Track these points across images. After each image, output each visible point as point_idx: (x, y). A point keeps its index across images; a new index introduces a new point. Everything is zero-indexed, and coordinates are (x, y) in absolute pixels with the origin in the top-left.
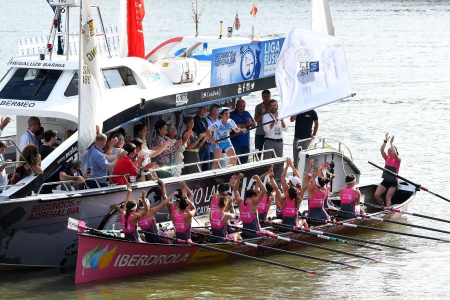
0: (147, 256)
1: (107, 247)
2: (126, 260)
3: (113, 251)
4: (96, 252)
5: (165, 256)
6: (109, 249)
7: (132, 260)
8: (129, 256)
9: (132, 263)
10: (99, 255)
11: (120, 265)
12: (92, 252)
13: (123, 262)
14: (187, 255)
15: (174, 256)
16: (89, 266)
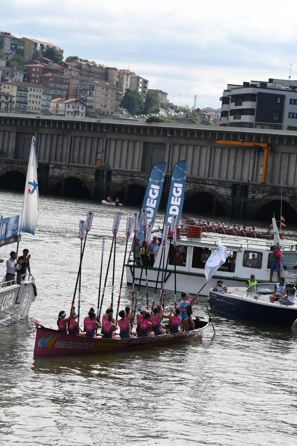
0: (72, 343)
1: (51, 336)
2: (61, 344)
3: (55, 338)
4: (45, 338)
5: (81, 344)
6: (53, 337)
7: (64, 344)
8: (62, 342)
9: (64, 346)
10: (47, 339)
11: (57, 347)
12: (43, 338)
13: (59, 345)
14: (93, 344)
15: (86, 344)
16: (41, 346)
